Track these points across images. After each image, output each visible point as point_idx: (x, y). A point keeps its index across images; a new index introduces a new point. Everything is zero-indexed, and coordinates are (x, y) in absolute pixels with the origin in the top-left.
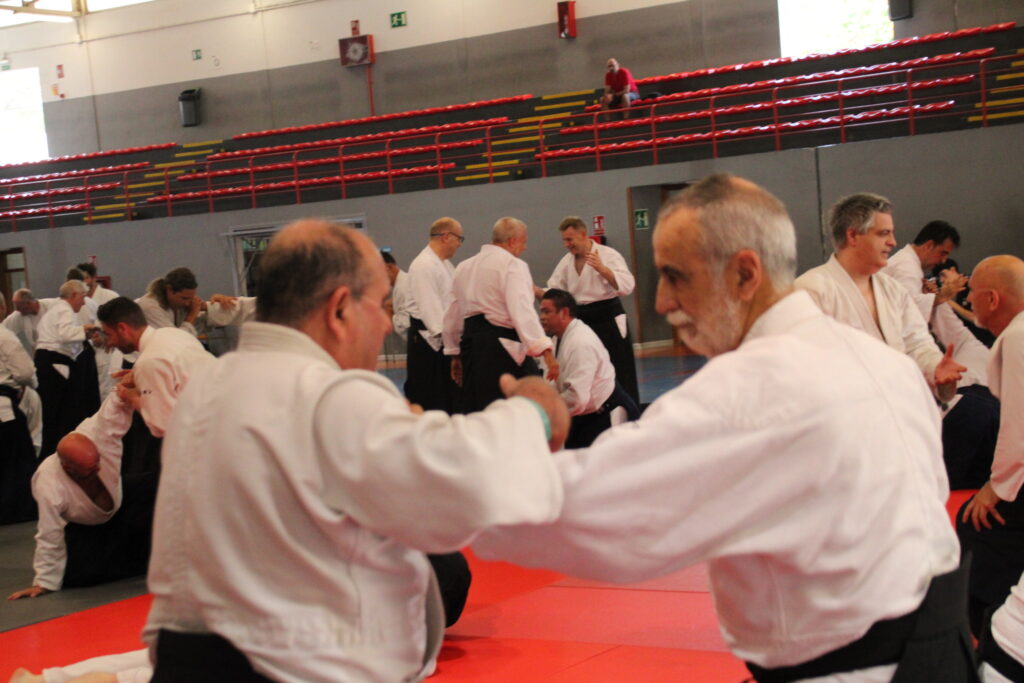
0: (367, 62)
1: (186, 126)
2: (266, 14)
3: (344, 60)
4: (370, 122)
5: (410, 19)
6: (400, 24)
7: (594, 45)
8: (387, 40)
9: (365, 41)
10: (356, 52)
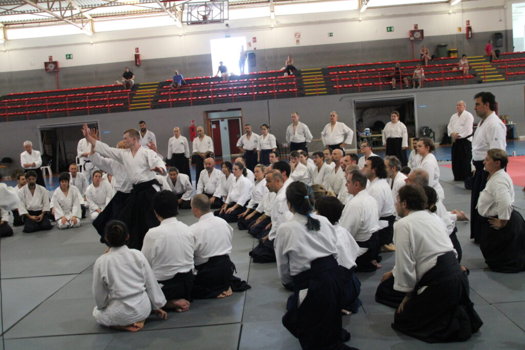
0: (56, 70)
2: (9, 52)
3: (46, 70)
4: (56, 91)
5: (74, 56)
6: (70, 58)
7: (147, 69)
8: (64, 63)
9: (56, 63)
10: (51, 67)
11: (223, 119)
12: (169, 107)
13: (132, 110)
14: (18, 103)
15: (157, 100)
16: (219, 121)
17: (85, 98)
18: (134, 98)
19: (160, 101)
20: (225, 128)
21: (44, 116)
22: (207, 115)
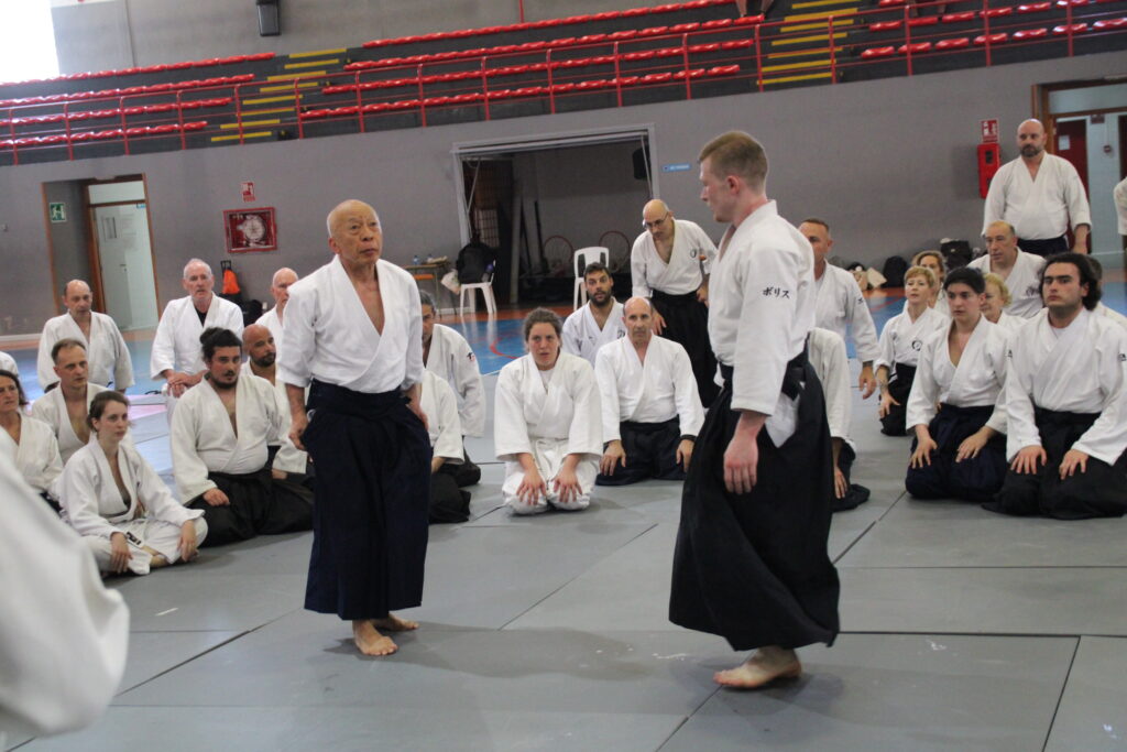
1: (264, 35)
4: (515, 30)
11: (1098, 115)
12: (904, 73)
13: (768, 88)
14: (394, 71)
15: (858, 51)
16: (1083, 122)
17: (609, 51)
18: (774, 43)
19: (869, 52)
20: (1108, 149)
21: (475, 112)
22: (1045, 101)
